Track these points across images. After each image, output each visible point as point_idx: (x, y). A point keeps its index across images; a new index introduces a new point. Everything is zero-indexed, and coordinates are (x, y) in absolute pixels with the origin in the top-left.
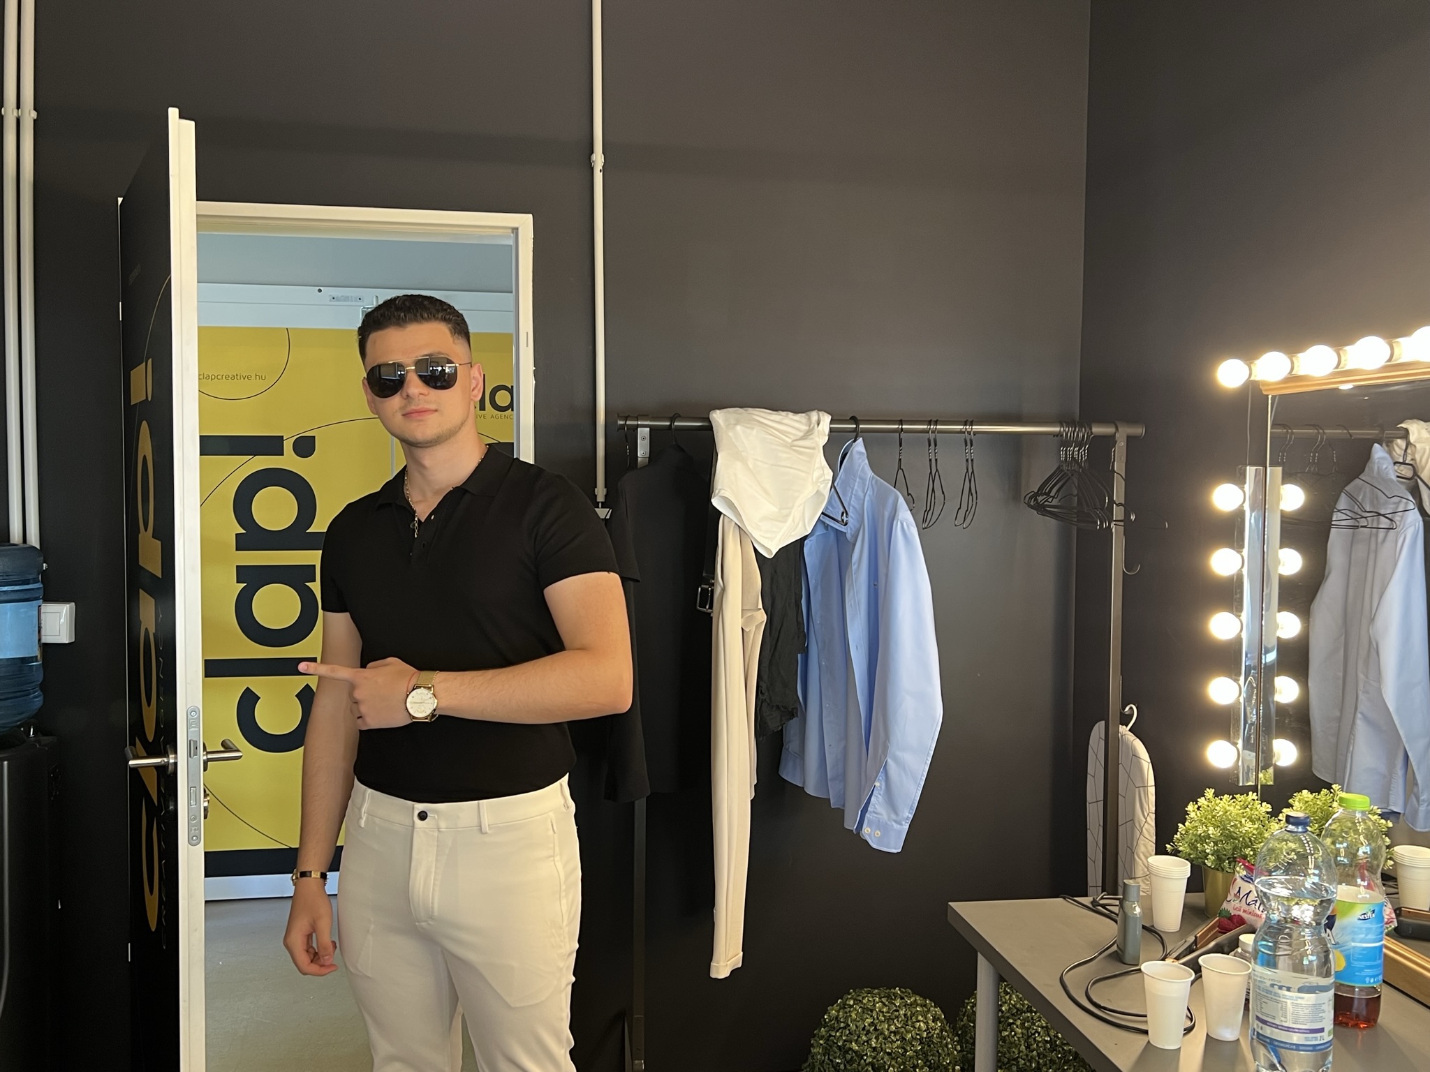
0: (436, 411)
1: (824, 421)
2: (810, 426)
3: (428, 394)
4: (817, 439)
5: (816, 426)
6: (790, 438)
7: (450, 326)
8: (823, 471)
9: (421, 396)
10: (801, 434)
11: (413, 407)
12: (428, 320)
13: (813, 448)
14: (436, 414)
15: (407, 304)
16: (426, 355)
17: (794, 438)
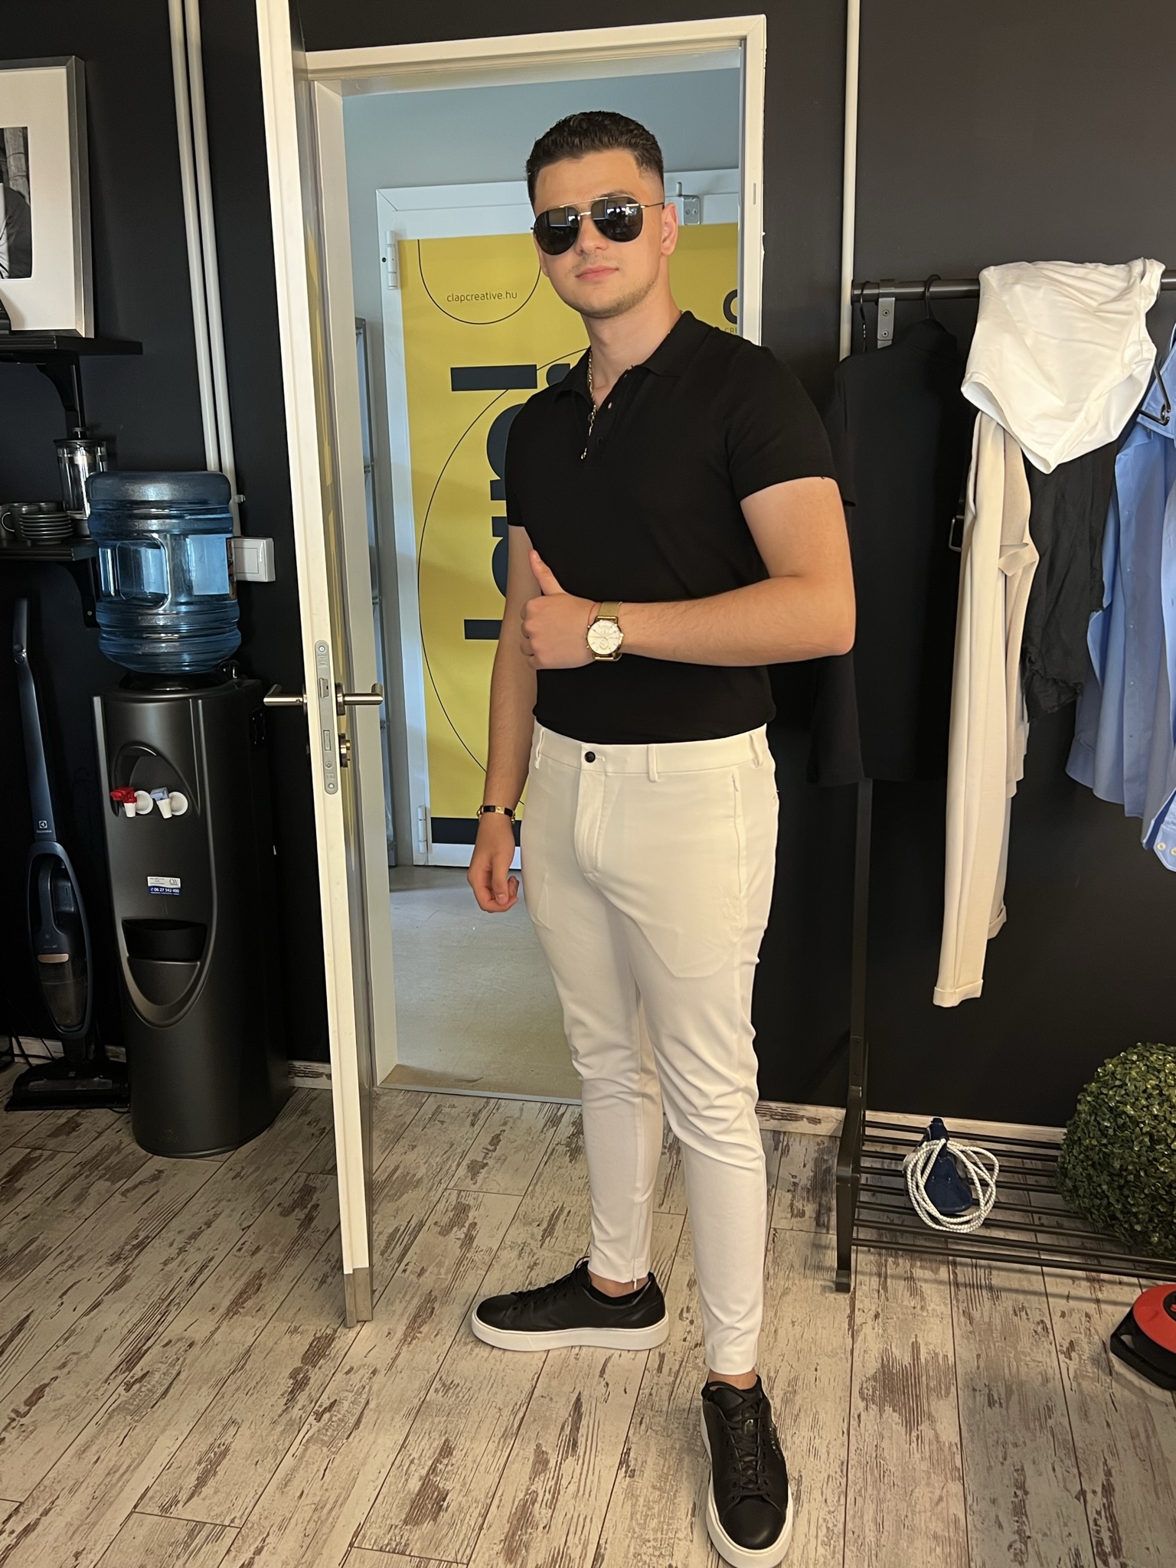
0: (617, 269)
1: (1152, 273)
2: (1129, 282)
3: (608, 247)
4: (1137, 300)
5: (1138, 280)
6: (1096, 300)
7: (636, 153)
8: (1141, 345)
9: (598, 250)
10: (1113, 294)
11: (589, 266)
12: (608, 146)
13: (1129, 313)
14: (617, 273)
15: (585, 126)
16: (605, 196)
17: (1101, 299)
